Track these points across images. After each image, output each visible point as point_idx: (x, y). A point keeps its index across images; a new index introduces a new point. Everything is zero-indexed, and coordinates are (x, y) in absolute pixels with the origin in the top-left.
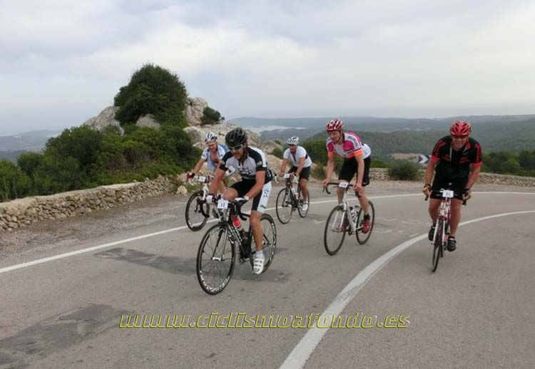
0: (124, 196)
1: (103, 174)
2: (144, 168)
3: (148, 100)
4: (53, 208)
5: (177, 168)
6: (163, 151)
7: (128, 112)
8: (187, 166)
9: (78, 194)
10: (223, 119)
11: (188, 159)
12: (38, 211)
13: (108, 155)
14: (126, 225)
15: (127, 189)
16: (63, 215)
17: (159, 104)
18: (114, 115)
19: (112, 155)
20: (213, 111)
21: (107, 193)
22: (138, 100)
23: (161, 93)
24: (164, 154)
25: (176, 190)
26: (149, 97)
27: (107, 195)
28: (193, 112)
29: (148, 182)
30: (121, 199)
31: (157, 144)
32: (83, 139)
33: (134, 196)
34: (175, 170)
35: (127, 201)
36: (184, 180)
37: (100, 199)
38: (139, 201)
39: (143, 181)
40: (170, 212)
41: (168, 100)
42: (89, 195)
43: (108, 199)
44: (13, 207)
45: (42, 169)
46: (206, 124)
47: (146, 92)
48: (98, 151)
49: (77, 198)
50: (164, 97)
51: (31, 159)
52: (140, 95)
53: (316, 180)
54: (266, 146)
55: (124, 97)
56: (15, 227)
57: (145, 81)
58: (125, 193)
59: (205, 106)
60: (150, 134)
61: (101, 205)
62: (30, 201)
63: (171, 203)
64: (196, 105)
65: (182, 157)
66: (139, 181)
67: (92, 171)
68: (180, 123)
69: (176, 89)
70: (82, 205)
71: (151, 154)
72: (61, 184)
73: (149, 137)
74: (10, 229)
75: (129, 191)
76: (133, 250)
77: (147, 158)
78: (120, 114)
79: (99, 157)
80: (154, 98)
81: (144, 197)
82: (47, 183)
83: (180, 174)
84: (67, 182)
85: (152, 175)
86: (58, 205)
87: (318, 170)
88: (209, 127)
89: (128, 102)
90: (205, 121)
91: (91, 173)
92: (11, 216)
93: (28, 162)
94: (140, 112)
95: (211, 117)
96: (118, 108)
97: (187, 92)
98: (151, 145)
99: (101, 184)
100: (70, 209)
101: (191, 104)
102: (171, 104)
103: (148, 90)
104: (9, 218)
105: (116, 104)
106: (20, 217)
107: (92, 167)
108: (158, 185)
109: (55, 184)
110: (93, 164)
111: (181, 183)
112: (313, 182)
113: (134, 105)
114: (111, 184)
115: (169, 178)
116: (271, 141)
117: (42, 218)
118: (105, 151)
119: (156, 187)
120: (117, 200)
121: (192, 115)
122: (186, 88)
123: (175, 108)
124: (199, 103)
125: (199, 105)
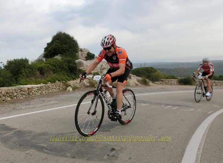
0: (33, 92)
1: (24, 80)
2: (49, 77)
3: (58, 47)
5: (68, 78)
6: (61, 69)
8: (74, 77)
9: (2, 89)
11: (75, 74)
13: (28, 70)
14: (24, 107)
15: (36, 88)
17: (63, 49)
19: (31, 70)
20: (92, 54)
21: (22, 89)
22: (54, 47)
23: (65, 44)
24: (61, 71)
25: (66, 89)
26: (59, 46)
27: (21, 91)
28: (82, 54)
29: (49, 84)
30: (31, 93)
31: (58, 66)
33: (40, 92)
34: (66, 79)
35: (35, 94)
36: (71, 84)
37: (17, 93)
38: (43, 94)
39: (47, 84)
40: (57, 100)
41: (69, 48)
42: (9, 90)
43: (22, 92)
46: (88, 59)
47: (58, 44)
48: (23, 68)
50: (66, 46)
52: (55, 45)
53: (143, 85)
57: (58, 39)
58: (34, 90)
59: (88, 52)
60: (55, 61)
61: (17, 96)
63: (61, 96)
64: (83, 51)
65: (72, 73)
66: (44, 84)
68: (74, 58)
69: (73, 43)
70: (3, 96)
71: (54, 70)
73: (54, 62)
75: (37, 89)
76: (4, 125)
77: (51, 72)
78: (46, 55)
79: (23, 71)
80: (61, 47)
81: (46, 92)
83: (69, 81)
85: (52, 80)
87: (143, 80)
89: (49, 49)
94: (55, 54)
95: (90, 56)
97: (79, 45)
98: (55, 66)
99: (20, 84)
101: (81, 51)
103: (59, 43)
105: (45, 51)
108: (56, 86)
110: (19, 75)
111: (70, 86)
112: (141, 86)
113: (52, 50)
114: (27, 84)
115: (63, 83)
118: (27, 68)
119: (55, 87)
120: (28, 93)
122: (78, 43)
123: (72, 52)
124: (85, 50)
125: (85, 51)
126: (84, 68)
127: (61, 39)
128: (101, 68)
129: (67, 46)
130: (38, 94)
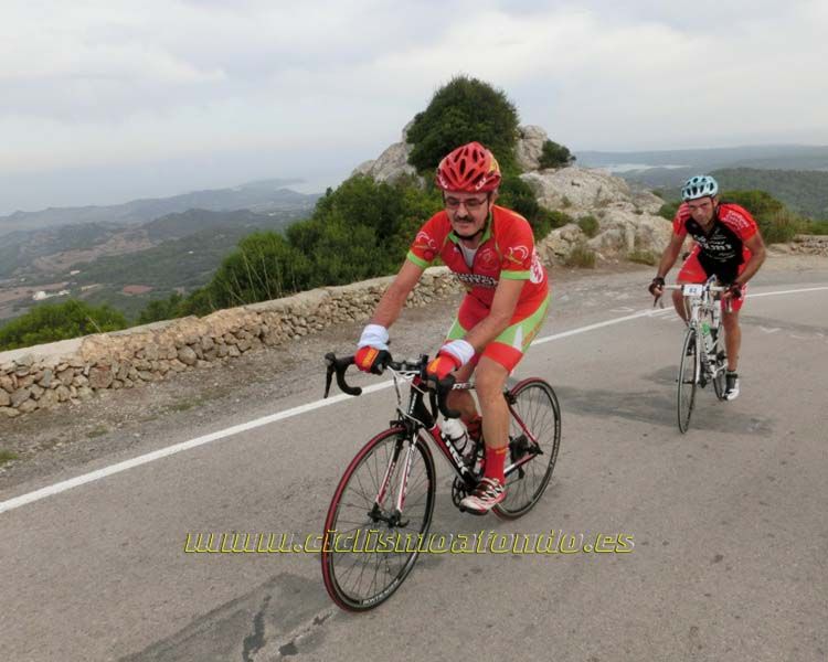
0: (444, 286)
3: (461, 133)
4: (351, 304)
7: (431, 153)
10: (574, 158)
12: (333, 310)
15: (448, 274)
16: (365, 316)
18: (407, 158)
20: (558, 146)
22: (446, 133)
23: (482, 120)
26: (462, 128)
27: (422, 285)
28: (527, 149)
30: (441, 290)
32: (377, 197)
35: (448, 293)
41: (491, 132)
43: (425, 289)
44: (299, 303)
45: (325, 245)
46: (548, 167)
47: (458, 121)
48: (402, 216)
49: (383, 289)
50: (484, 129)
51: (307, 230)
52: (448, 125)
54: (642, 201)
55: (420, 130)
56: (304, 334)
57: (455, 103)
58: (446, 281)
59: (545, 140)
61: (415, 300)
62: (321, 295)
64: (530, 138)
67: (394, 246)
68: (511, 168)
69: (502, 114)
72: (354, 267)
74: (297, 337)
78: (417, 156)
79: (404, 225)
80: (471, 129)
82: (335, 266)
84: (362, 264)
86: (358, 300)
88: (552, 173)
89: (429, 137)
90: (544, 163)
91: (392, 250)
92: (298, 317)
93: (303, 234)
95: (555, 157)
96: (412, 146)
97: (518, 118)
100: (373, 305)
101: (523, 136)
102: (496, 138)
103: (461, 117)
104: (296, 320)
105: (409, 141)
106: (310, 319)
107: (392, 241)
109: (348, 267)
110: (394, 236)
113: (440, 142)
116: (645, 191)
117: (336, 321)
118: (411, 216)
120: (435, 292)
121: (527, 153)
122: (517, 113)
123: (501, 144)
124: (535, 135)
125: (536, 138)
126: (546, 202)
127: (466, 101)
128: (596, 200)
129: (489, 127)
130: (456, 292)
